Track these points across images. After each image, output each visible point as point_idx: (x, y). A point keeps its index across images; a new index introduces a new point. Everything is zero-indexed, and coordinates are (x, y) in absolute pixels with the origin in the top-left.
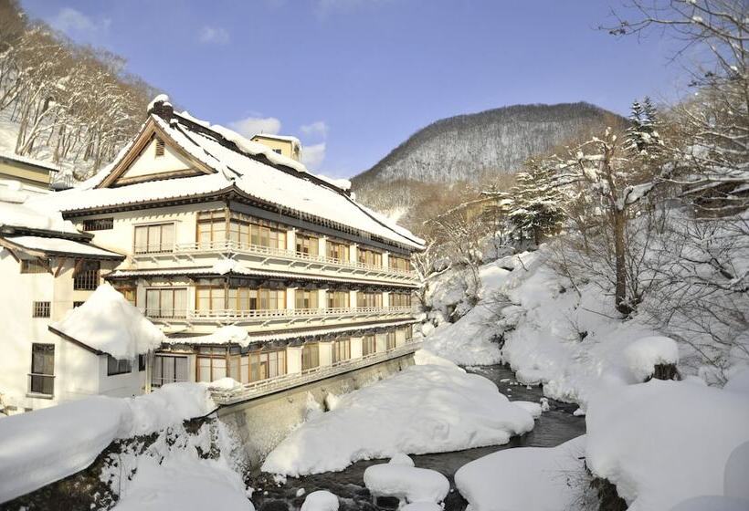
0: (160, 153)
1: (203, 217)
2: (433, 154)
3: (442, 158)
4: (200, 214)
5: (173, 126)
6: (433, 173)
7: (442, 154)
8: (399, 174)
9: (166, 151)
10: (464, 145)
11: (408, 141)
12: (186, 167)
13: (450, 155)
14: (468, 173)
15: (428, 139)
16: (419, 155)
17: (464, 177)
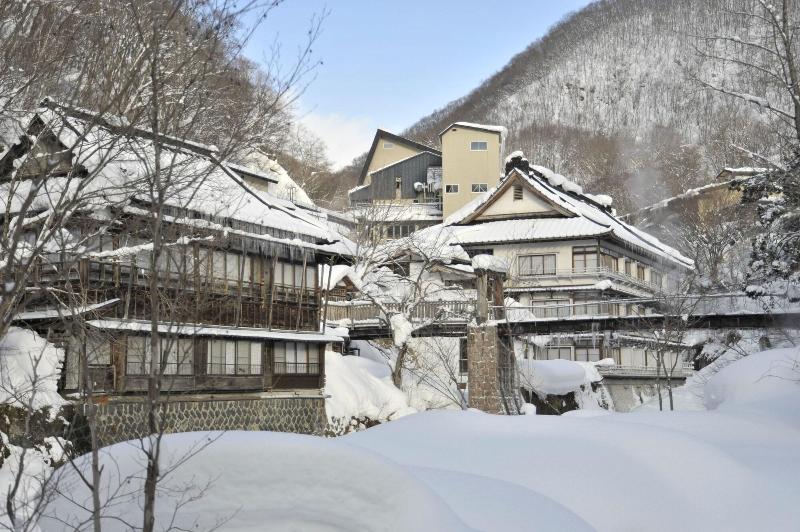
0: (518, 197)
1: (577, 250)
2: (601, 70)
3: (619, 78)
4: (574, 248)
5: (531, 177)
6: (602, 109)
7: (618, 67)
8: (533, 114)
9: (525, 196)
10: (666, 45)
11: (546, 39)
12: (546, 210)
13: (637, 70)
14: (676, 109)
15: (589, 34)
16: (571, 72)
17: (667, 117)
